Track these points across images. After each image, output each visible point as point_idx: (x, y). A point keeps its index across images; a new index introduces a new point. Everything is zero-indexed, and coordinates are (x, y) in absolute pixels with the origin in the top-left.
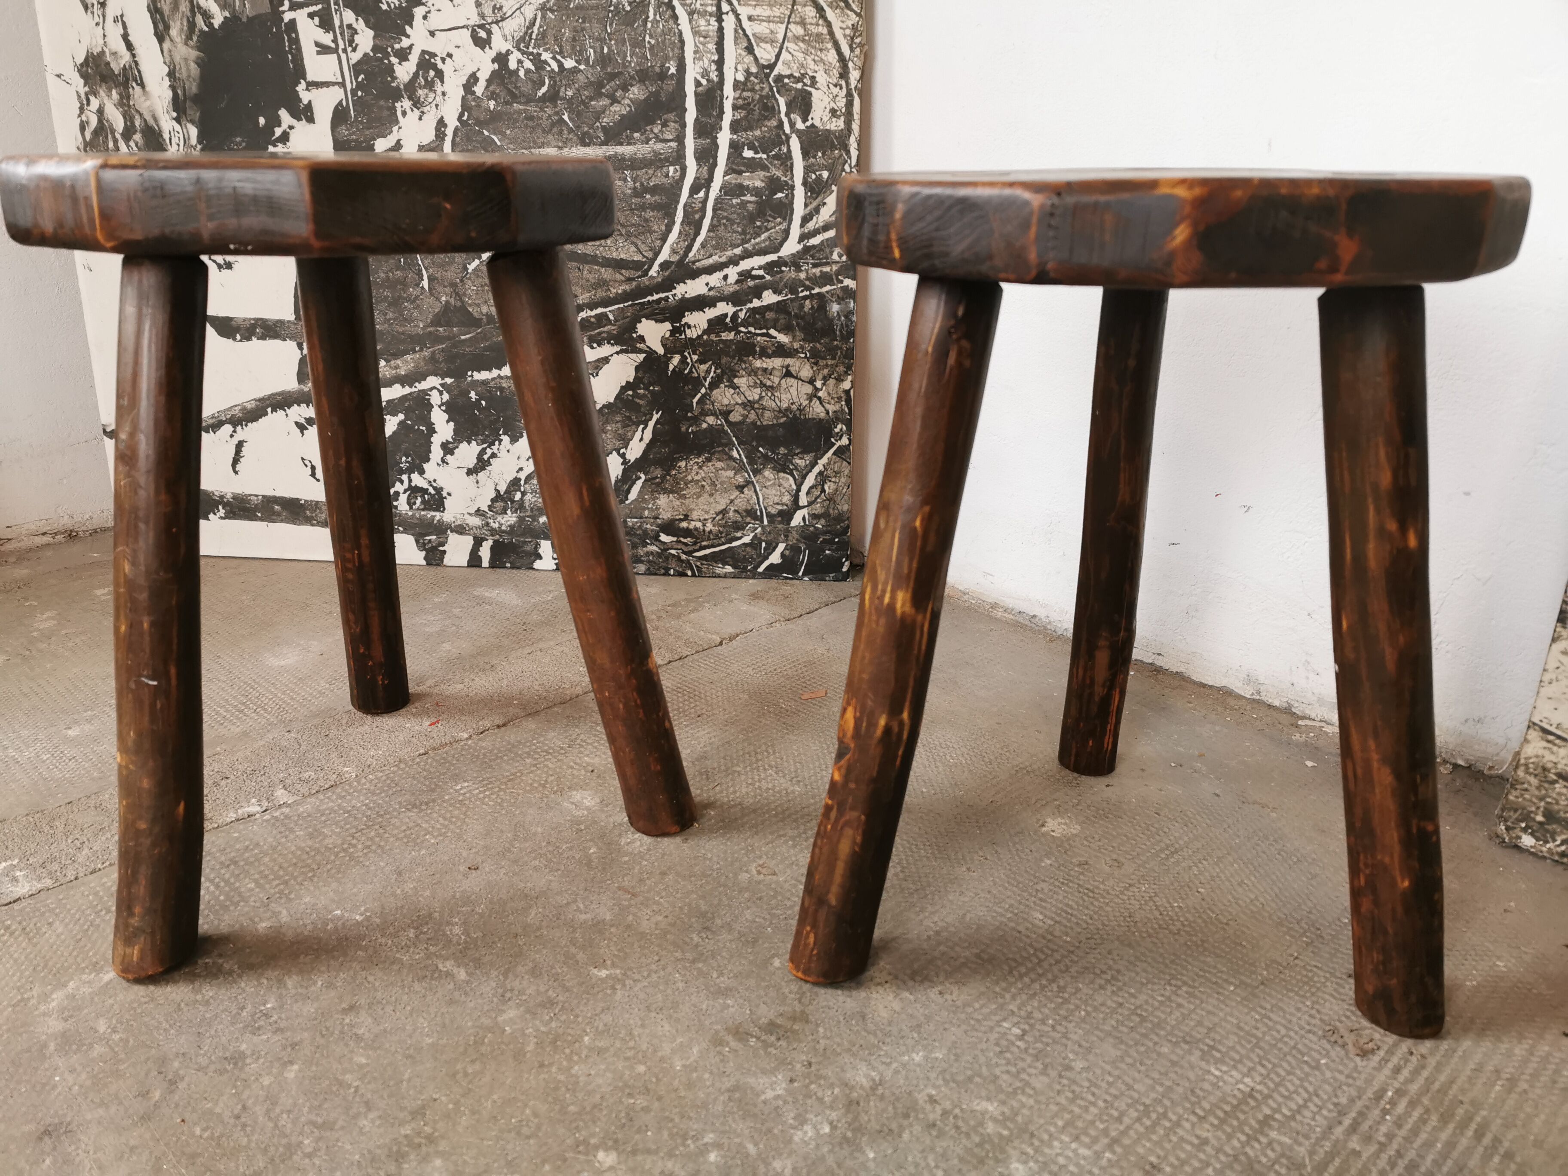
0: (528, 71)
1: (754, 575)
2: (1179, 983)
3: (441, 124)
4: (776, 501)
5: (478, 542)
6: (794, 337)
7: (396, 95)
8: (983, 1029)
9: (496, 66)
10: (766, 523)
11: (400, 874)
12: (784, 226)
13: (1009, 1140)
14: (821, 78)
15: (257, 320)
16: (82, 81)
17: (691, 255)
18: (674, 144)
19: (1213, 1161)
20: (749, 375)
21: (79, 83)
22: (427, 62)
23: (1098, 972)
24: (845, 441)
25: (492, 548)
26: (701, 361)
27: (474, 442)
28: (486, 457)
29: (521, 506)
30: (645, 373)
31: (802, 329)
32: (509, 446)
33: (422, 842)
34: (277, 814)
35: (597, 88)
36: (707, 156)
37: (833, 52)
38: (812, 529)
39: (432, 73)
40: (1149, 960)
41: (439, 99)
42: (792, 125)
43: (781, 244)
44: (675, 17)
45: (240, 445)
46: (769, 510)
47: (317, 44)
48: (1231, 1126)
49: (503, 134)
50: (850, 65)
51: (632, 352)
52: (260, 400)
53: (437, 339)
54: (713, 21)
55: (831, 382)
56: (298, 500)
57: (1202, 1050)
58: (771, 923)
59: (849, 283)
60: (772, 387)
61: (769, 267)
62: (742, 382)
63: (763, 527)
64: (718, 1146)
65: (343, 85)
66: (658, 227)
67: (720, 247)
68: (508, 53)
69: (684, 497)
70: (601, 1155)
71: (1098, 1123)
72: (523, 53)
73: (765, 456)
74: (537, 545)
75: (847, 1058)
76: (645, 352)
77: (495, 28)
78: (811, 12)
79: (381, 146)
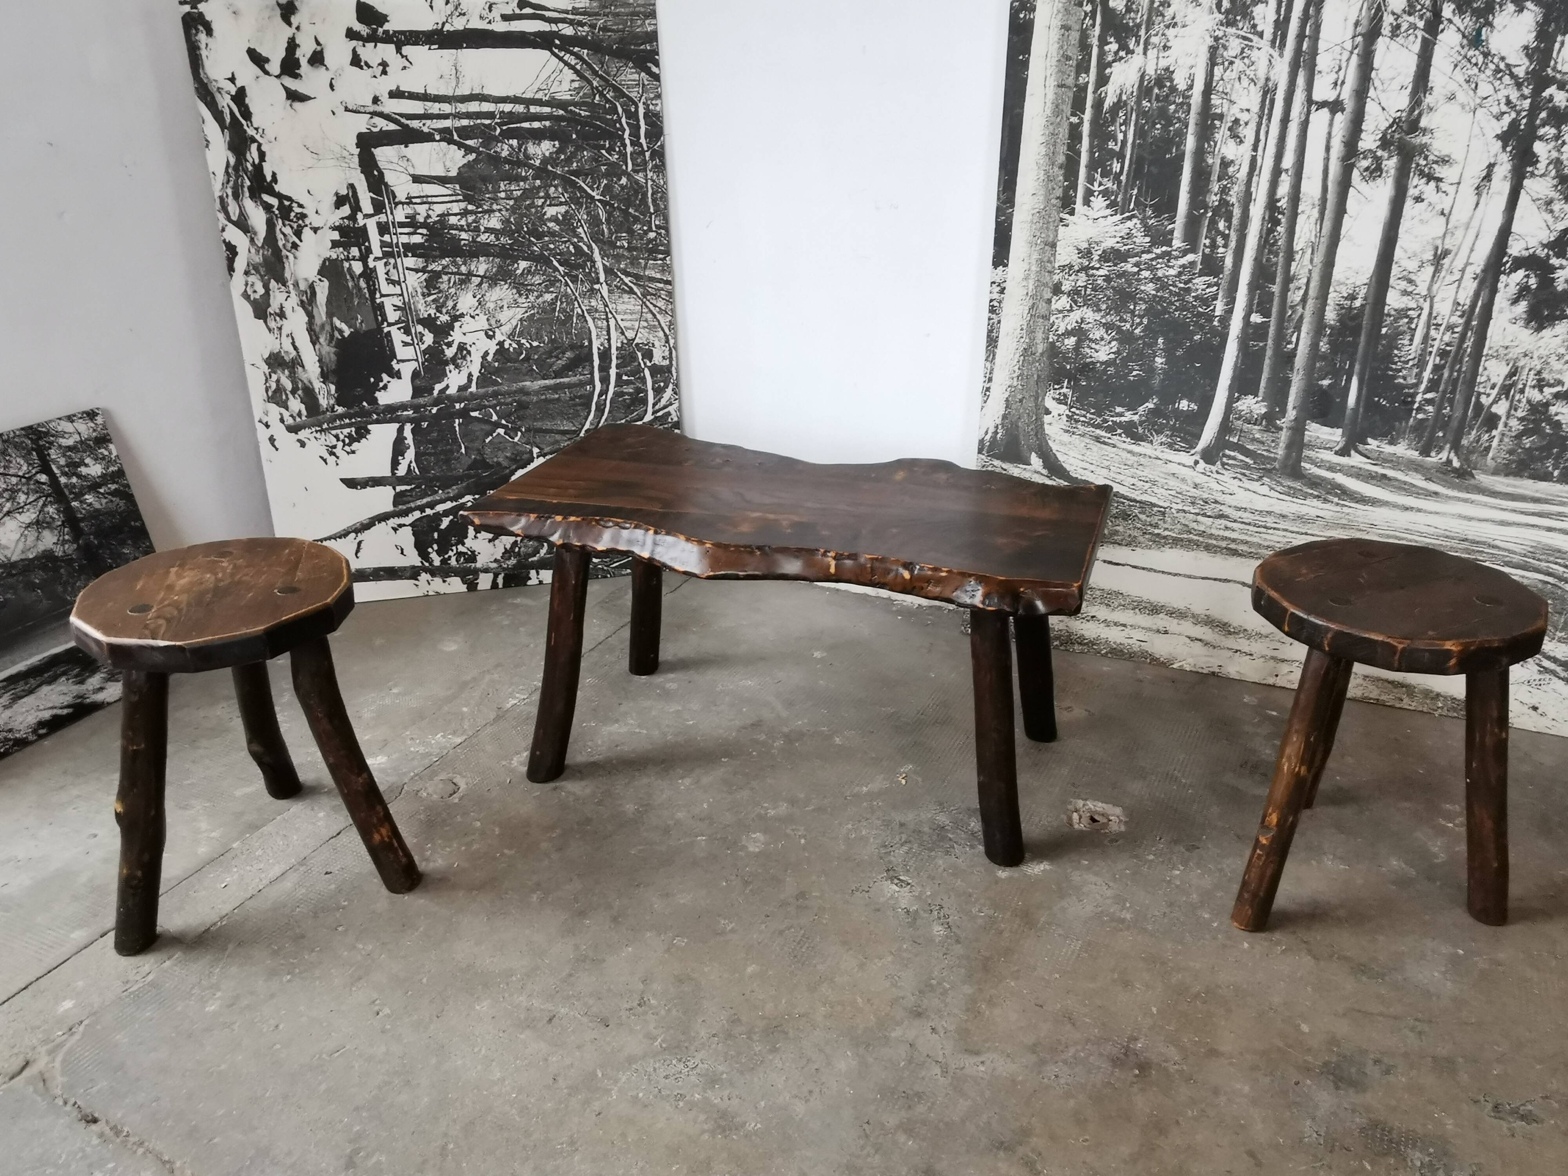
0: (514, 349)
3: (470, 375)
5: (496, 576)
7: (446, 363)
9: (498, 347)
12: (644, 408)
14: (657, 344)
15: (370, 478)
16: (267, 367)
17: (600, 425)
18: (589, 376)
21: (265, 368)
22: (462, 347)
25: (504, 578)
29: (518, 554)
35: (550, 354)
36: (605, 380)
37: (661, 333)
39: (465, 352)
42: (645, 364)
43: (644, 417)
44: (586, 321)
45: (360, 543)
47: (403, 342)
49: (502, 378)
50: (670, 338)
52: (371, 518)
53: (469, 477)
54: (605, 322)
56: (394, 567)
65: (417, 360)
66: (583, 414)
67: (615, 420)
68: (504, 341)
72: (512, 341)
74: (528, 573)
77: (497, 330)
78: (650, 316)
79: (438, 387)
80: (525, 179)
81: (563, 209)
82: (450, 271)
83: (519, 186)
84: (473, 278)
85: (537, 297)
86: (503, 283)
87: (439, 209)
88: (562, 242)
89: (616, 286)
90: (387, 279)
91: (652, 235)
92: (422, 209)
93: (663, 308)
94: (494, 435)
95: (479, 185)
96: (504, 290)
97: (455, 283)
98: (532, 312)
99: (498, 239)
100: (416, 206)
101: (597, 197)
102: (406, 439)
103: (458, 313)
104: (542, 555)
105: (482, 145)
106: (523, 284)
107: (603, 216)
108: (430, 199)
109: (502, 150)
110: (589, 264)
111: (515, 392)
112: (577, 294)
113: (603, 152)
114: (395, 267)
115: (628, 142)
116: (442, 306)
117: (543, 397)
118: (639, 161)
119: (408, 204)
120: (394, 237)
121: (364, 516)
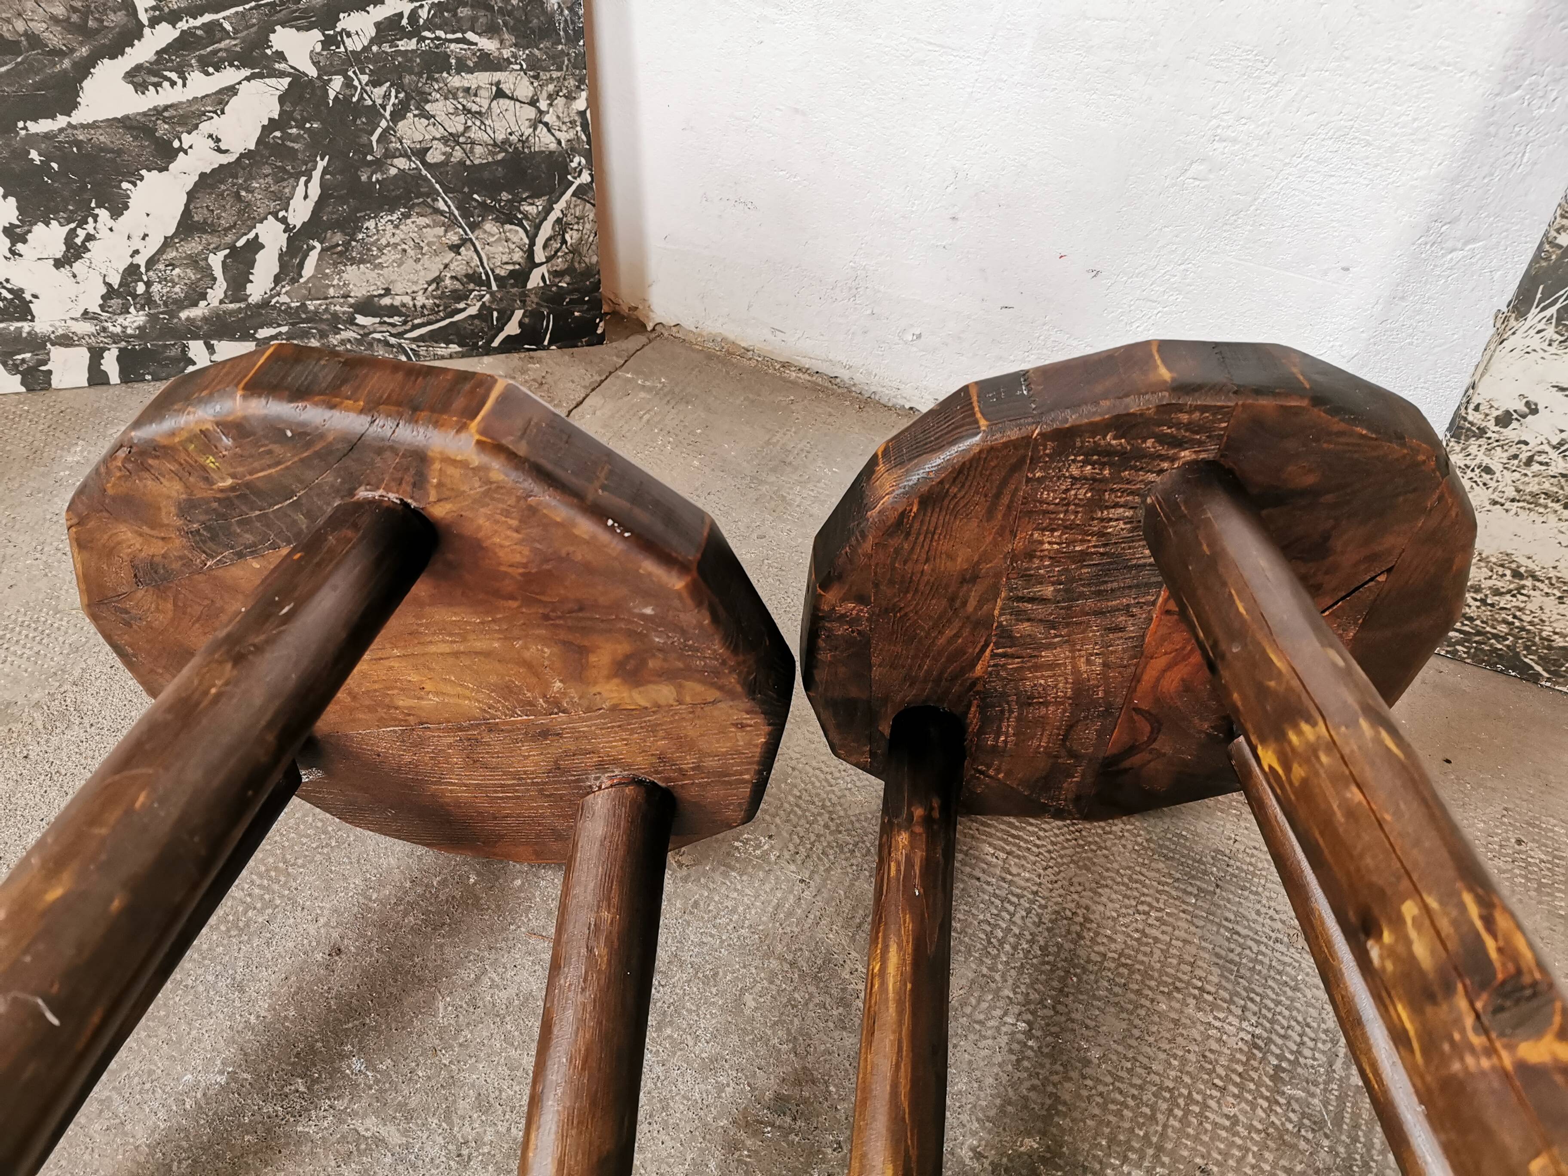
1: (489, 351)
2: (1146, 908)
4: (505, 259)
5: (96, 355)
6: (502, 42)
8: (989, 1033)
10: (494, 287)
19: (1249, 1144)
20: (446, 98)
23: (1069, 914)
24: (585, 178)
25: (119, 359)
26: (375, 83)
27: (54, 223)
28: (78, 241)
29: (148, 300)
30: (294, 104)
31: (512, 30)
32: (111, 223)
33: (247, 925)
38: (554, 289)
40: (1109, 882)
46: (497, 271)
48: (1249, 1091)
51: (269, 77)
55: (560, 101)
57: (1195, 997)
58: (722, 942)
60: (480, 113)
62: (438, 107)
63: (492, 294)
69: (380, 266)
71: (1137, 1131)
73: (483, 204)
74: (184, 349)
76: (289, 75)
104: (215, 303)
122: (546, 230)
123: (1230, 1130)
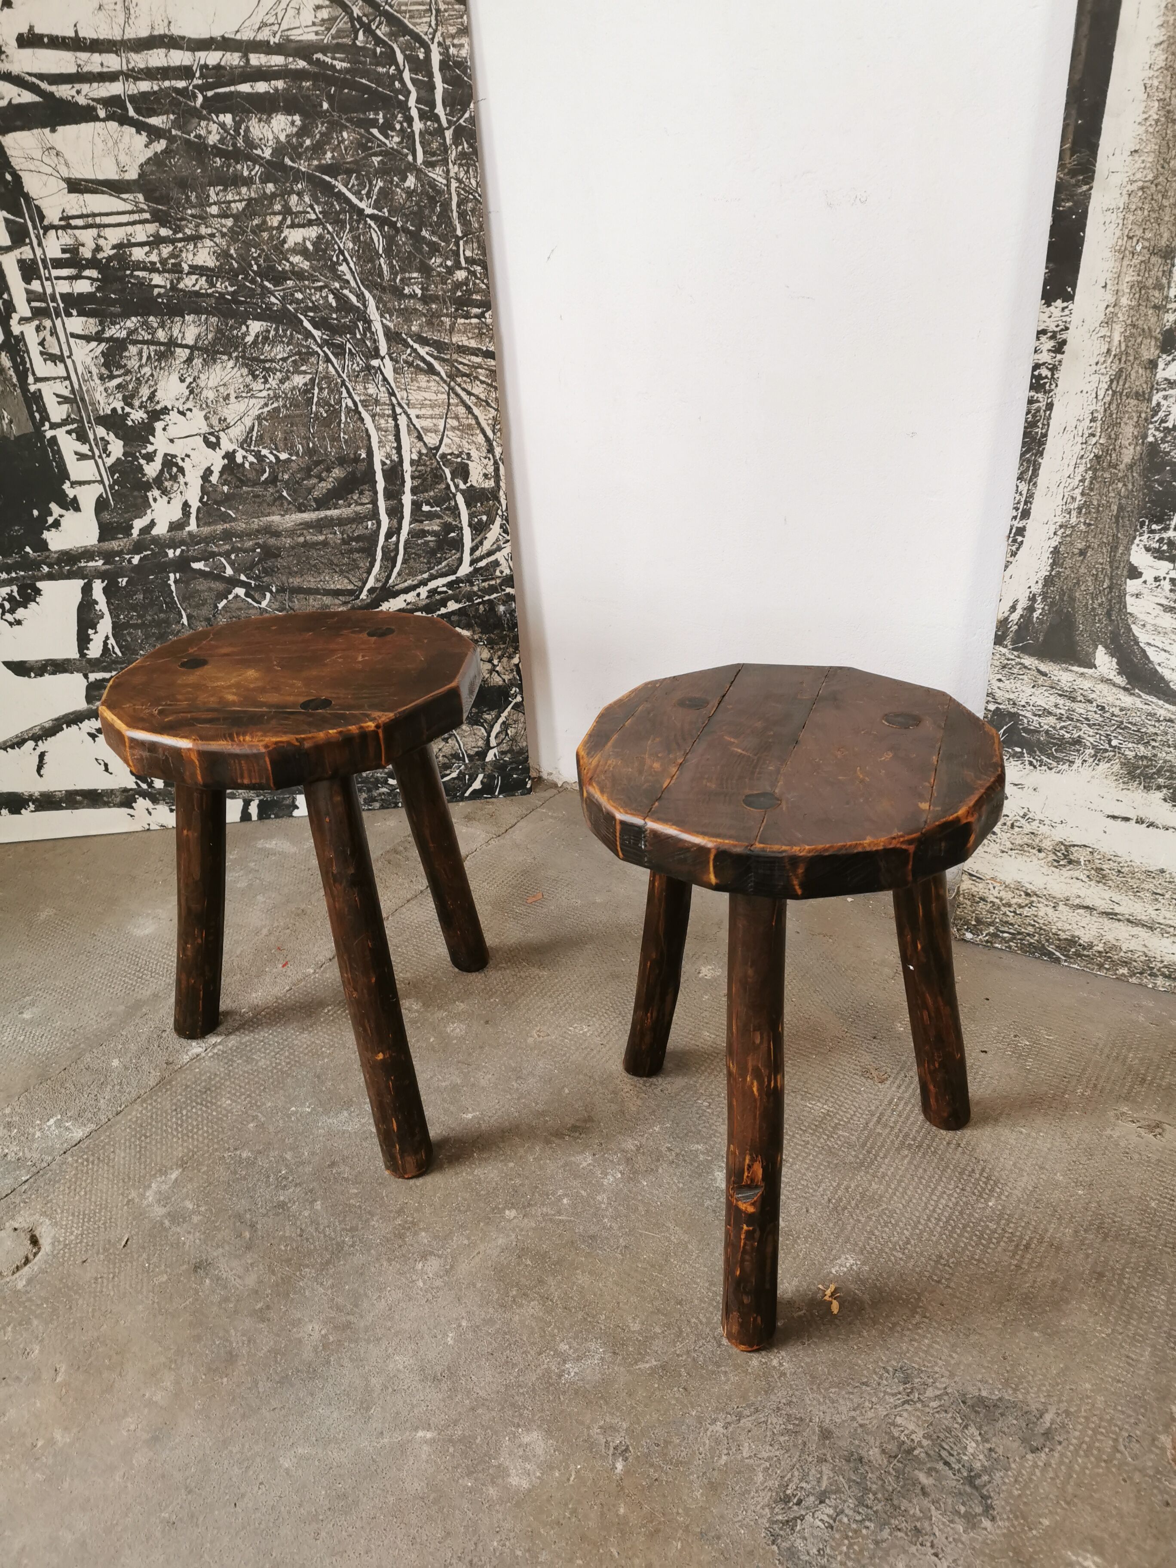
0: (251, 464)
1: (462, 799)
3: (186, 505)
4: (473, 745)
5: (248, 803)
6: (474, 631)
7: (148, 487)
8: (688, 1106)
9: (226, 461)
10: (467, 761)
11: (318, 1077)
12: (458, 555)
13: (711, 1162)
14: (474, 454)
15: (47, 661)
17: (391, 581)
18: (370, 506)
22: (169, 462)
24: (519, 699)
25: (259, 806)
31: (479, 626)
34: (215, 1051)
35: (307, 472)
36: (395, 512)
37: (481, 436)
38: (501, 761)
39: (175, 469)
41: (182, 488)
42: (457, 486)
43: (457, 568)
44: (362, 420)
45: (42, 756)
46: (469, 752)
47: (76, 453)
49: (237, 510)
50: (494, 443)
52: (56, 720)
54: (390, 420)
55: (505, 660)
56: (96, 790)
59: (509, 590)
61: (450, 585)
63: (466, 765)
64: (566, 1195)
65: (102, 482)
66: (364, 564)
67: (412, 573)
68: (234, 451)
70: (507, 1212)
72: (246, 451)
74: (294, 799)
75: (620, 1137)
77: (222, 434)
78: (461, 410)
79: (138, 524)
80: (248, 182)
81: (313, 232)
82: (140, 338)
83: (239, 194)
84: (178, 350)
85: (282, 381)
86: (225, 357)
87: (114, 236)
88: (316, 289)
89: (406, 362)
90: (42, 353)
91: (461, 275)
92: (87, 237)
93: (482, 396)
94: (230, 597)
95: (175, 193)
96: (228, 369)
97: (149, 357)
98: (275, 405)
99: (212, 285)
100: (77, 232)
101: (369, 211)
102: (97, 603)
103: (158, 407)
105: (176, 124)
106: (257, 360)
107: (379, 243)
108: (98, 220)
109: (210, 132)
110: (360, 324)
111: (258, 531)
112: (344, 376)
113: (375, 131)
114: (54, 332)
115: (414, 113)
116: (132, 396)
117: (301, 539)
118: (435, 145)
119: (64, 228)
120: (47, 284)
121: (45, 717)
122: (497, 728)
123: (804, 1147)
